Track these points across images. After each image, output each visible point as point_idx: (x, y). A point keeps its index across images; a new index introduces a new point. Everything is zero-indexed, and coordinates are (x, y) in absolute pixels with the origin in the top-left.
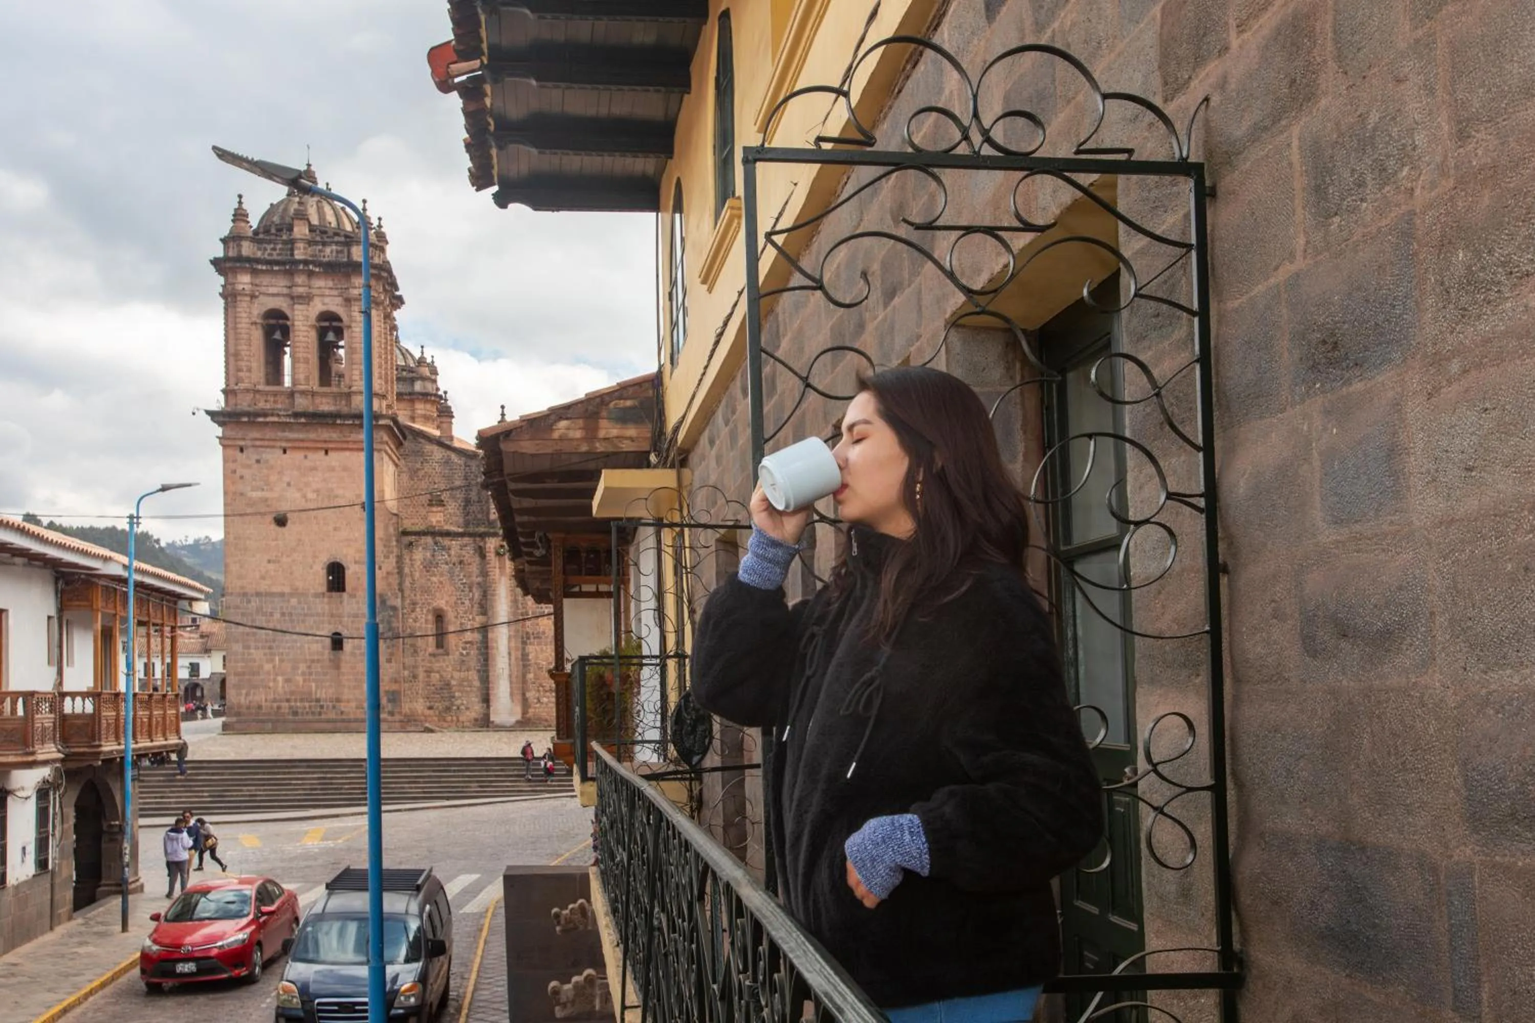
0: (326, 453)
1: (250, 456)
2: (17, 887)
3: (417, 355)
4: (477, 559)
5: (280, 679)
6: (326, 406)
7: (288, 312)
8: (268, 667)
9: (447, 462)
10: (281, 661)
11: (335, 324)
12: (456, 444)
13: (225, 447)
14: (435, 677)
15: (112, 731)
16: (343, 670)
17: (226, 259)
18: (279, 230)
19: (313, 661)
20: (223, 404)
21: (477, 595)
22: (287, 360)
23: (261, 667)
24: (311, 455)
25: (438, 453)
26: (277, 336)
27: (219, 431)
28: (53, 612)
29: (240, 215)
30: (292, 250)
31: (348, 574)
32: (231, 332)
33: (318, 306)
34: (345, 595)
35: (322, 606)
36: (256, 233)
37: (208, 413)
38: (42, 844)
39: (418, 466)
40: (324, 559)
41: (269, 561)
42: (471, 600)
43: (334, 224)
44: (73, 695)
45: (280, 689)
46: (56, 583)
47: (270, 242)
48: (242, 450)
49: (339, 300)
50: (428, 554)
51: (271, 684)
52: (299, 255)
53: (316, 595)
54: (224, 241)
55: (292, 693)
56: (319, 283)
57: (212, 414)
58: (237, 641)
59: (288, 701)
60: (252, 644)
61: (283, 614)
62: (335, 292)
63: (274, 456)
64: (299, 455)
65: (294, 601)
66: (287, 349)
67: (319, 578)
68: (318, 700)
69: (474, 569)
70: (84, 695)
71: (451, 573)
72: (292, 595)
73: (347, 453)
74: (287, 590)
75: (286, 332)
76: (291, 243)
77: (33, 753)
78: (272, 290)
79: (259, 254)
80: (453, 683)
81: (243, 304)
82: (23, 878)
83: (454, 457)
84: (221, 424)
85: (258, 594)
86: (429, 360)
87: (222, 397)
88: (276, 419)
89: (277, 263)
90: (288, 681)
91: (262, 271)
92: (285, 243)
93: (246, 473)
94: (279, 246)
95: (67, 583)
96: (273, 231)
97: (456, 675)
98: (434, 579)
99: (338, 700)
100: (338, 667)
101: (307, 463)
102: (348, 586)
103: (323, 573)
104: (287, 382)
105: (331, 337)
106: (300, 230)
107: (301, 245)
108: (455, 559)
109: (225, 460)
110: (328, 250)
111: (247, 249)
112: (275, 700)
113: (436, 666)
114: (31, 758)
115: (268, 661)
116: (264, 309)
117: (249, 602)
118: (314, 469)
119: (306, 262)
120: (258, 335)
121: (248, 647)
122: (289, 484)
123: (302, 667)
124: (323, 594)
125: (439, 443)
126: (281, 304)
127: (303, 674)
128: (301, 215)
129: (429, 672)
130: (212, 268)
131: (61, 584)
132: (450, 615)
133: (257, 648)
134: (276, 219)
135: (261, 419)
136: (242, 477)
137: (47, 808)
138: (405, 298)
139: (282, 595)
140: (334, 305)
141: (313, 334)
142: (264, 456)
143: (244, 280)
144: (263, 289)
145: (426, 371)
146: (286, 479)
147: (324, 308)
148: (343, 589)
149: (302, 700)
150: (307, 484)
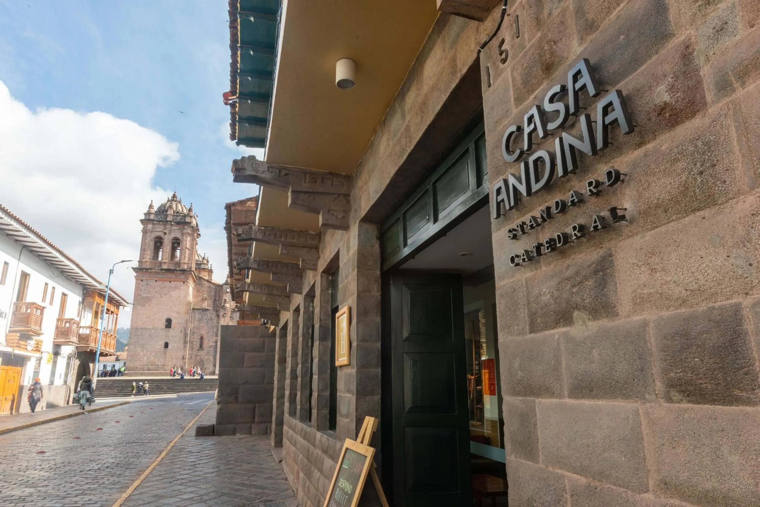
0: (170, 282)
1: (144, 283)
2: (56, 387)
3: (203, 256)
4: (216, 318)
5: (145, 358)
6: (172, 267)
7: (163, 237)
8: (142, 354)
9: (210, 287)
10: (146, 352)
11: (178, 241)
12: (213, 281)
13: (136, 279)
14: (198, 358)
15: (94, 341)
16: (167, 355)
17: (145, 220)
18: (163, 211)
19: (157, 352)
20: (138, 266)
21: (215, 330)
22: (160, 253)
23: (139, 354)
24: (165, 283)
25: (207, 284)
26: (158, 244)
27: (135, 274)
28: (81, 300)
29: (151, 206)
30: (167, 218)
31: (173, 322)
32: (143, 243)
33: (173, 235)
34: (171, 329)
35: (162, 333)
36: (156, 212)
37: (132, 268)
38: (66, 375)
39: (200, 288)
40: (166, 317)
41: (146, 318)
42: (213, 332)
43: (181, 210)
44: (83, 327)
45: (145, 362)
46: (83, 291)
47: (159, 215)
48: (142, 281)
49: (180, 234)
50: (200, 316)
51: (142, 360)
52: (168, 219)
53: (161, 329)
54: (145, 214)
55: (149, 363)
56: (174, 228)
57: (134, 269)
58: (132, 344)
59: (147, 365)
60: (137, 346)
61: (149, 336)
62: (179, 231)
63: (152, 283)
64: (161, 283)
65: (153, 331)
66: (161, 250)
67: (163, 323)
68: (157, 365)
69: (215, 321)
70: (87, 328)
71: (207, 322)
72: (153, 329)
73: (177, 282)
74: (151, 327)
75: (161, 243)
76: (167, 216)
77: (70, 339)
78: (158, 230)
79: (156, 219)
80: (204, 360)
81: (148, 234)
82: (59, 384)
83: (212, 286)
84: (136, 272)
85: (141, 329)
86: (206, 258)
87: (138, 264)
88: (154, 271)
89: (161, 221)
90: (148, 359)
91: (156, 224)
92: (165, 215)
93: (143, 288)
94: (162, 216)
95: (87, 291)
96: (161, 211)
97: (205, 357)
98: (202, 324)
99: (164, 365)
100: (165, 354)
101: (163, 285)
102: (172, 326)
103: (165, 322)
104: (160, 259)
105: (176, 245)
106: (170, 212)
107: (169, 216)
108: (209, 318)
109: (136, 284)
110: (178, 218)
111: (152, 217)
112: (142, 365)
113: (199, 354)
114: (69, 340)
115: (142, 352)
116: (155, 236)
117: (138, 331)
118: (165, 287)
119: (171, 221)
120: (152, 244)
121: (136, 347)
122: (156, 292)
123: (153, 354)
124: (163, 329)
125: (208, 281)
126: (161, 234)
127: (154, 356)
128: (171, 207)
129: (196, 356)
130: (140, 223)
131: (85, 291)
132: (205, 337)
133: (138, 347)
134: (163, 208)
135: (150, 271)
136: (141, 290)
137: (70, 363)
138: (201, 235)
139: (149, 329)
140: (178, 235)
141: (170, 244)
142: (150, 283)
143: (150, 226)
144: (156, 229)
145: (205, 262)
146: (156, 290)
147: (174, 236)
148: (170, 327)
149: (152, 365)
150: (162, 292)
